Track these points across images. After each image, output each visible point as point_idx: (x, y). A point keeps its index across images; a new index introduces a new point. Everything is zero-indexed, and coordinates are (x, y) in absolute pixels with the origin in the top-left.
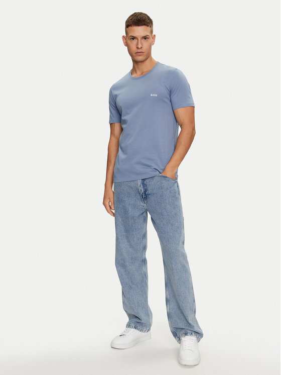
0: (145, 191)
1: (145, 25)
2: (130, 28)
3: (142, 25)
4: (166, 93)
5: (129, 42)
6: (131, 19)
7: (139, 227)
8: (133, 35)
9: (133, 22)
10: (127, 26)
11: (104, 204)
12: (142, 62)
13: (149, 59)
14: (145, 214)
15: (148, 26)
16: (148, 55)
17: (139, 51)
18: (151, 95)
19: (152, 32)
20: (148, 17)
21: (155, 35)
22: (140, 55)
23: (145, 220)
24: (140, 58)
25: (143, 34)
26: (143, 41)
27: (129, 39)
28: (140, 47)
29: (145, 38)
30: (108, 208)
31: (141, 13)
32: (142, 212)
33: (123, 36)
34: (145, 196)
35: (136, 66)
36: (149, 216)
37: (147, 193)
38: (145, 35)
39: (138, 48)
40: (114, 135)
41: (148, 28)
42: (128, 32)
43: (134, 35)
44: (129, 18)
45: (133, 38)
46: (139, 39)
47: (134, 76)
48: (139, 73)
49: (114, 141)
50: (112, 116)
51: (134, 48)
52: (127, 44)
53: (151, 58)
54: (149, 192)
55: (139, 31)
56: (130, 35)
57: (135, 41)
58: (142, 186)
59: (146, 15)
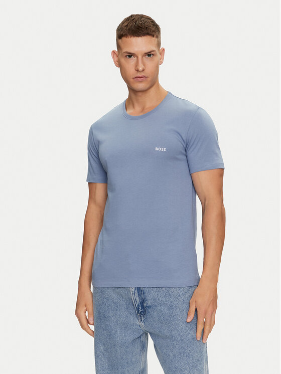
0: (143, 302)
1: (148, 34)
2: (124, 39)
3: (144, 35)
4: (180, 146)
5: (123, 60)
6: (127, 26)
7: (134, 360)
8: (129, 51)
9: (129, 30)
10: (120, 36)
11: (77, 313)
12: (144, 91)
13: (154, 87)
14: (143, 338)
15: (153, 36)
16: (154, 82)
17: (139, 75)
18: (157, 149)
19: (159, 44)
20: (153, 22)
21: (164, 50)
22: (141, 82)
23: (144, 347)
24: (140, 86)
25: (146, 49)
26: (146, 59)
27: (122, 56)
28: (140, 69)
29: (149, 54)
30: (85, 322)
31: (142, 16)
32: (137, 335)
33: (114, 52)
34: (142, 310)
35: (133, 96)
36: (151, 342)
37: (145, 305)
38: (149, 51)
39: (138, 70)
40: (95, 202)
41: (154, 38)
42: (122, 45)
43: (132, 51)
44: (123, 23)
45: (130, 55)
46: (140, 57)
47: (130, 111)
48: (138, 108)
49: (95, 210)
50: (91, 171)
51: (131, 71)
52: (119, 64)
53: (158, 85)
54: (149, 303)
55: (139, 44)
56: (124, 50)
57: (133, 61)
58: (136, 294)
59: (149, 18)
